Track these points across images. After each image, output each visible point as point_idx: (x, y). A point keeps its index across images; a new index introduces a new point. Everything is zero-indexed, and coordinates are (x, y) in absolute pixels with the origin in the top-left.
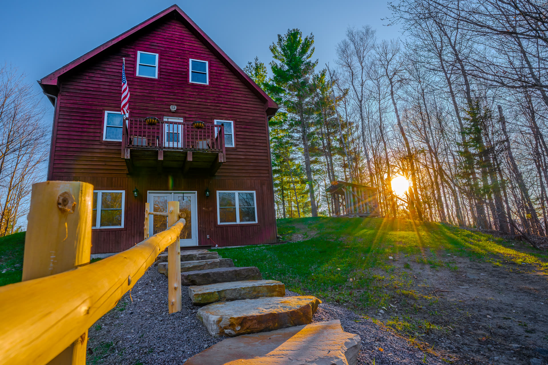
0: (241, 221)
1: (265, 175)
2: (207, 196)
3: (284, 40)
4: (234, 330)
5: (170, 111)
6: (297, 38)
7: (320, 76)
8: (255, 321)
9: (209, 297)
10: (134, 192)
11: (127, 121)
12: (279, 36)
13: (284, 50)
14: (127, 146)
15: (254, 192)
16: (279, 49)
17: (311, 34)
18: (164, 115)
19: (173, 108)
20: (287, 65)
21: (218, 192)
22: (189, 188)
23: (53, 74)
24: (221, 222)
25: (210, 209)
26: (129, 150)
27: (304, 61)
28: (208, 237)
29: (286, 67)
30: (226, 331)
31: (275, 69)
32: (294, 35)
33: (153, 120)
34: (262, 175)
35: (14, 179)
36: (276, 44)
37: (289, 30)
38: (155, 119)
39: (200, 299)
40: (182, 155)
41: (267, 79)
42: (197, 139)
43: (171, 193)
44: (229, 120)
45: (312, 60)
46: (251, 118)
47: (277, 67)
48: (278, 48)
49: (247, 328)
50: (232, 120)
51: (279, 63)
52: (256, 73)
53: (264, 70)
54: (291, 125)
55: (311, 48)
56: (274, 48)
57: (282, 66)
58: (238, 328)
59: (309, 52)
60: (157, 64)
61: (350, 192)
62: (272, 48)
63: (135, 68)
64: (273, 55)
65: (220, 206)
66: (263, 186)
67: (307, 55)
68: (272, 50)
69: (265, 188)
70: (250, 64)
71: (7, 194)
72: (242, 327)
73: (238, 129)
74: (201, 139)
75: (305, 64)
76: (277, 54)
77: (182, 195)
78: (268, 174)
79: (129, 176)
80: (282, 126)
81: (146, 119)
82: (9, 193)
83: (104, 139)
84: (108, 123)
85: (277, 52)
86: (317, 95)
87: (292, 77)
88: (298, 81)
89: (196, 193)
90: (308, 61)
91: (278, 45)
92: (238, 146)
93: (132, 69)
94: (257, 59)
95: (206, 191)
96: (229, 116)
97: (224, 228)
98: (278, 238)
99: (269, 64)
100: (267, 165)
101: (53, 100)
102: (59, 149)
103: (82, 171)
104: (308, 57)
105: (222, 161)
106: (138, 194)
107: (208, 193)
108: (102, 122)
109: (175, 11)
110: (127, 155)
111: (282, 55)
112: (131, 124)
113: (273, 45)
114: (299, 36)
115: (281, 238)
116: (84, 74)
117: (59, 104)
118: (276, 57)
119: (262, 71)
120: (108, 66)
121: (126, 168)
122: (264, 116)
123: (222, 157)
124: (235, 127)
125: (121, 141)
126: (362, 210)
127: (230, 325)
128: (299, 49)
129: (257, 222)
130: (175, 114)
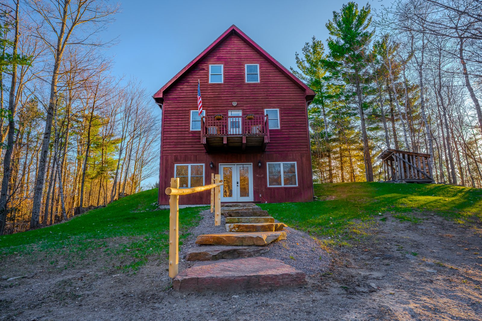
0: (285, 185)
1: (304, 149)
2: (260, 167)
3: (339, 16)
4: (235, 230)
5: (233, 106)
6: (353, 11)
7: (381, 43)
8: (244, 227)
9: (233, 220)
10: (210, 164)
11: (204, 119)
12: (334, 12)
13: (339, 26)
14: (204, 135)
15: (296, 163)
16: (335, 25)
17: (368, 4)
18: (228, 110)
19: (235, 104)
20: (343, 39)
21: (267, 163)
22: (247, 161)
23: (160, 90)
24: (270, 185)
25: (262, 176)
26: (205, 138)
27: (360, 33)
28: (260, 196)
29: (342, 42)
30: (232, 230)
31: (331, 45)
32: (349, 9)
33: (219, 117)
34: (302, 149)
35: (138, 155)
36: (332, 20)
37: (344, 5)
38: (220, 116)
39: (229, 221)
40: (239, 139)
41: (323, 56)
42: (251, 125)
43: (234, 165)
44: (276, 108)
45: (370, 29)
46: (293, 105)
47: (332, 43)
48: (333, 24)
49: (241, 230)
50: (278, 108)
51: (334, 38)
52: (314, 51)
53: (321, 47)
54: (347, 97)
55: (368, 17)
56: (330, 25)
57: (337, 42)
58: (237, 229)
59: (366, 22)
60: (222, 73)
61: (400, 159)
62: (328, 25)
63: (208, 77)
64: (329, 32)
65: (269, 174)
66: (303, 158)
67: (363, 26)
68: (328, 28)
69: (304, 159)
70: (307, 44)
71: (134, 164)
72: (239, 229)
73: (282, 115)
74: (254, 124)
75: (361, 36)
76: (333, 30)
77: (242, 166)
78: (307, 149)
79: (207, 154)
80: (340, 97)
81: (215, 116)
82: (136, 164)
83: (191, 130)
84: (192, 119)
85: (333, 29)
86: (378, 62)
87: (349, 50)
88: (354, 53)
89: (252, 164)
90: (364, 31)
91: (333, 21)
92: (283, 128)
93: (206, 79)
94: (314, 39)
95: (259, 163)
96: (276, 105)
97: (272, 190)
98: (314, 198)
99: (326, 41)
100: (306, 141)
101: (161, 106)
102: (165, 138)
103: (179, 151)
104: (364, 28)
105: (267, 142)
106: (213, 166)
107: (260, 164)
108: (189, 118)
109: (233, 30)
110: (204, 141)
111: (338, 30)
112: (206, 121)
113: (329, 22)
114: (355, 8)
115: (317, 199)
116: (178, 87)
117: (164, 108)
118: (332, 33)
119: (320, 49)
120: (191, 79)
121: (204, 148)
122: (303, 102)
123: (267, 139)
124: (281, 114)
125: (200, 130)
126: (413, 176)
127: (234, 227)
128: (355, 21)
129: (297, 185)
130: (236, 108)
